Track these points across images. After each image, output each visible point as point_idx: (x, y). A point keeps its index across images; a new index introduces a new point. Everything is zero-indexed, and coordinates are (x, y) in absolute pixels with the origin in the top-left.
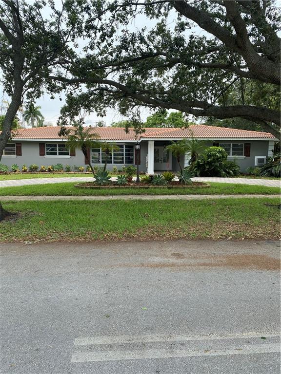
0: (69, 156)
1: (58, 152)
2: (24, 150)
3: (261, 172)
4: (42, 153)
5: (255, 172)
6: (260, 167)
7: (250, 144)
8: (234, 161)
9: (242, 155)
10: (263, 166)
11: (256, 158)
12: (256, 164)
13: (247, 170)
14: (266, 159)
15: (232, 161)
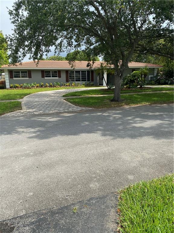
0: (57, 78)
1: (51, 75)
2: (33, 75)
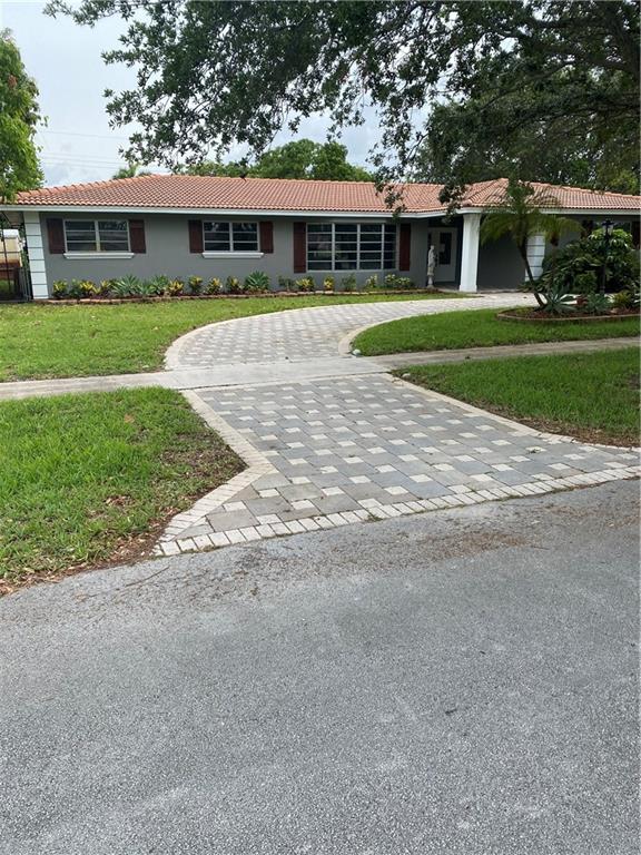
0: (258, 254)
1: (231, 242)
2: (151, 238)
4: (196, 248)
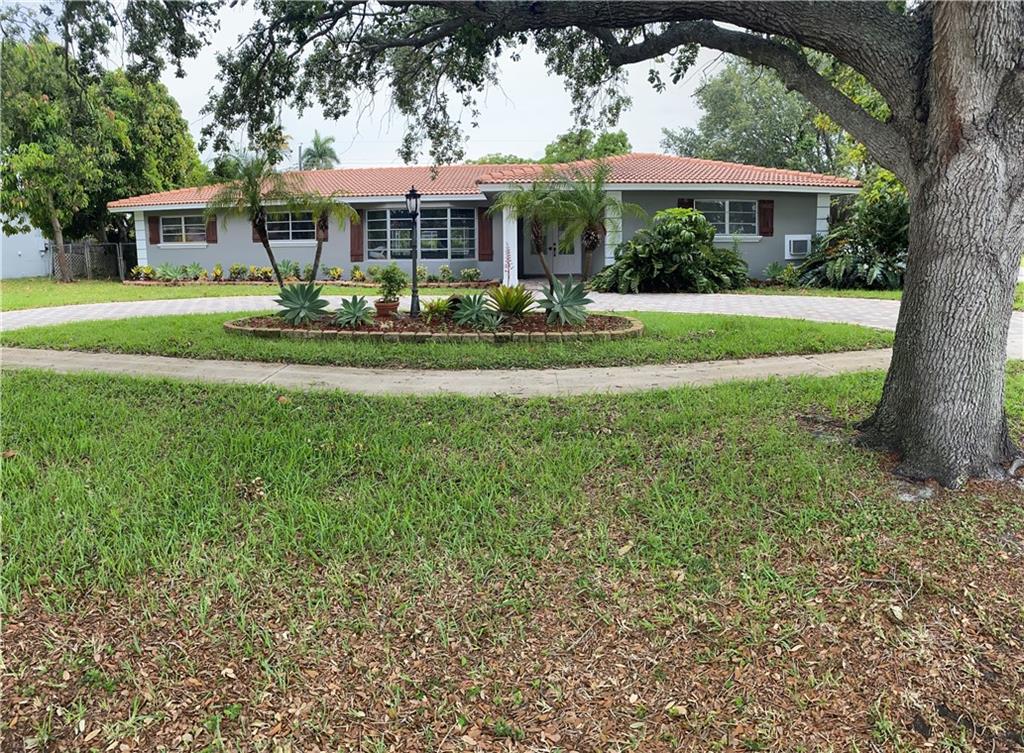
0: (314, 243)
1: (291, 231)
3: (800, 277)
5: (785, 276)
6: (797, 262)
7: (772, 202)
8: (735, 249)
9: (754, 232)
10: (806, 260)
11: (789, 238)
12: (788, 256)
13: (766, 272)
14: (812, 243)
15: (729, 248)
